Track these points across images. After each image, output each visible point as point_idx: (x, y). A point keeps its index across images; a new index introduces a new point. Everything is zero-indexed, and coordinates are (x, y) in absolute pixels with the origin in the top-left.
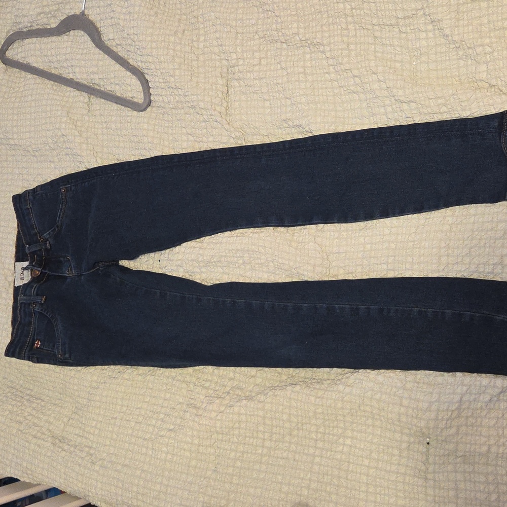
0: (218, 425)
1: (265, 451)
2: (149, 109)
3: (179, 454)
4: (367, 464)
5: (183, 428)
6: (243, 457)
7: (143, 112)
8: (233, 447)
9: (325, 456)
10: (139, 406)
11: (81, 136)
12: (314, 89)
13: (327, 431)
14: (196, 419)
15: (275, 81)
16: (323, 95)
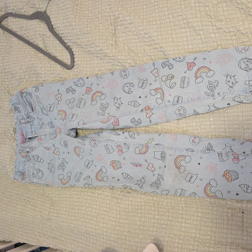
0: (130, 207)
1: (156, 221)
3: (110, 223)
4: (211, 225)
5: (111, 210)
6: (144, 224)
8: (138, 219)
9: (187, 222)
10: (86, 198)
13: (188, 210)
14: (118, 205)
15: (139, 25)
16: (166, 31)
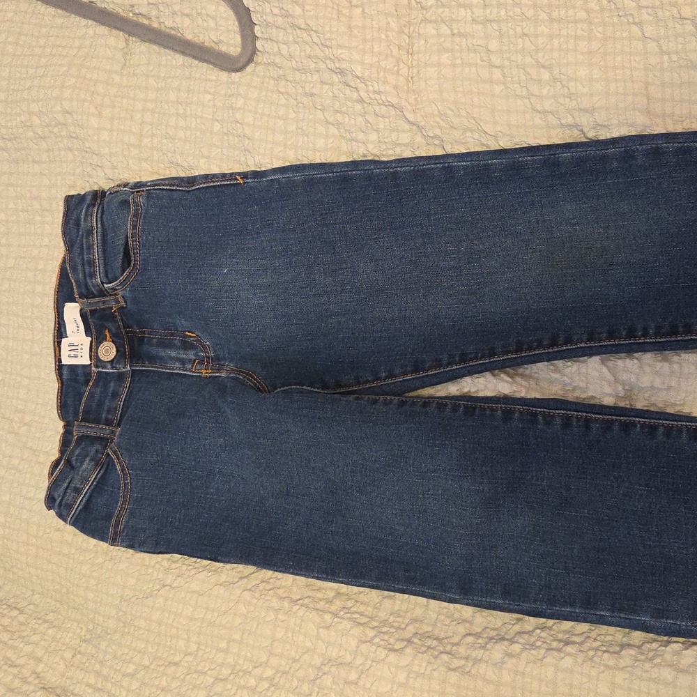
2: (249, 69)
7: (238, 74)
11: (100, 115)
12: (606, 54)
